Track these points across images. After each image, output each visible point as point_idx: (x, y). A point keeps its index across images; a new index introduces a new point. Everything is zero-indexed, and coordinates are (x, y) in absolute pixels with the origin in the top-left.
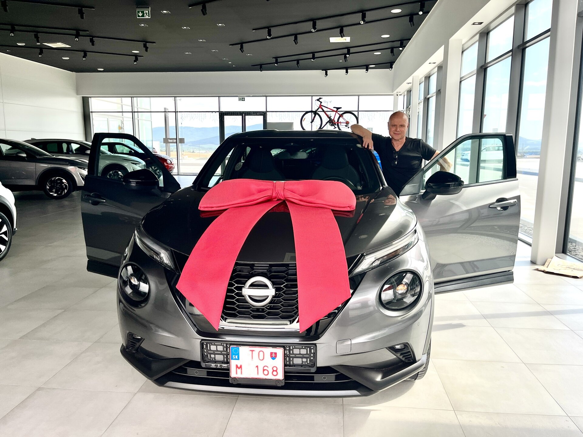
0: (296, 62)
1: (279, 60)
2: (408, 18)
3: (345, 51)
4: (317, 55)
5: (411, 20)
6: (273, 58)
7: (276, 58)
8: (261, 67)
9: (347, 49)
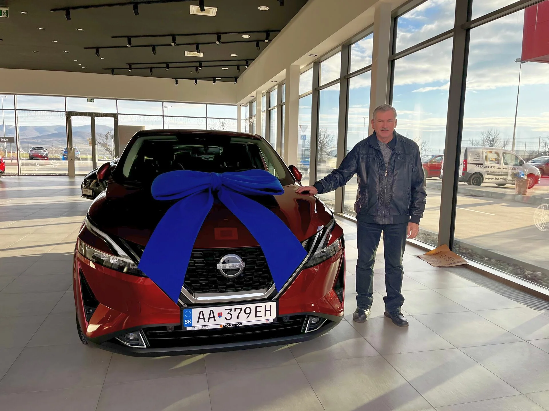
0: (149, 69)
1: (133, 66)
2: (255, 43)
3: (198, 64)
4: (170, 65)
5: (258, 45)
6: (127, 64)
7: (130, 65)
8: (113, 71)
9: (200, 63)
